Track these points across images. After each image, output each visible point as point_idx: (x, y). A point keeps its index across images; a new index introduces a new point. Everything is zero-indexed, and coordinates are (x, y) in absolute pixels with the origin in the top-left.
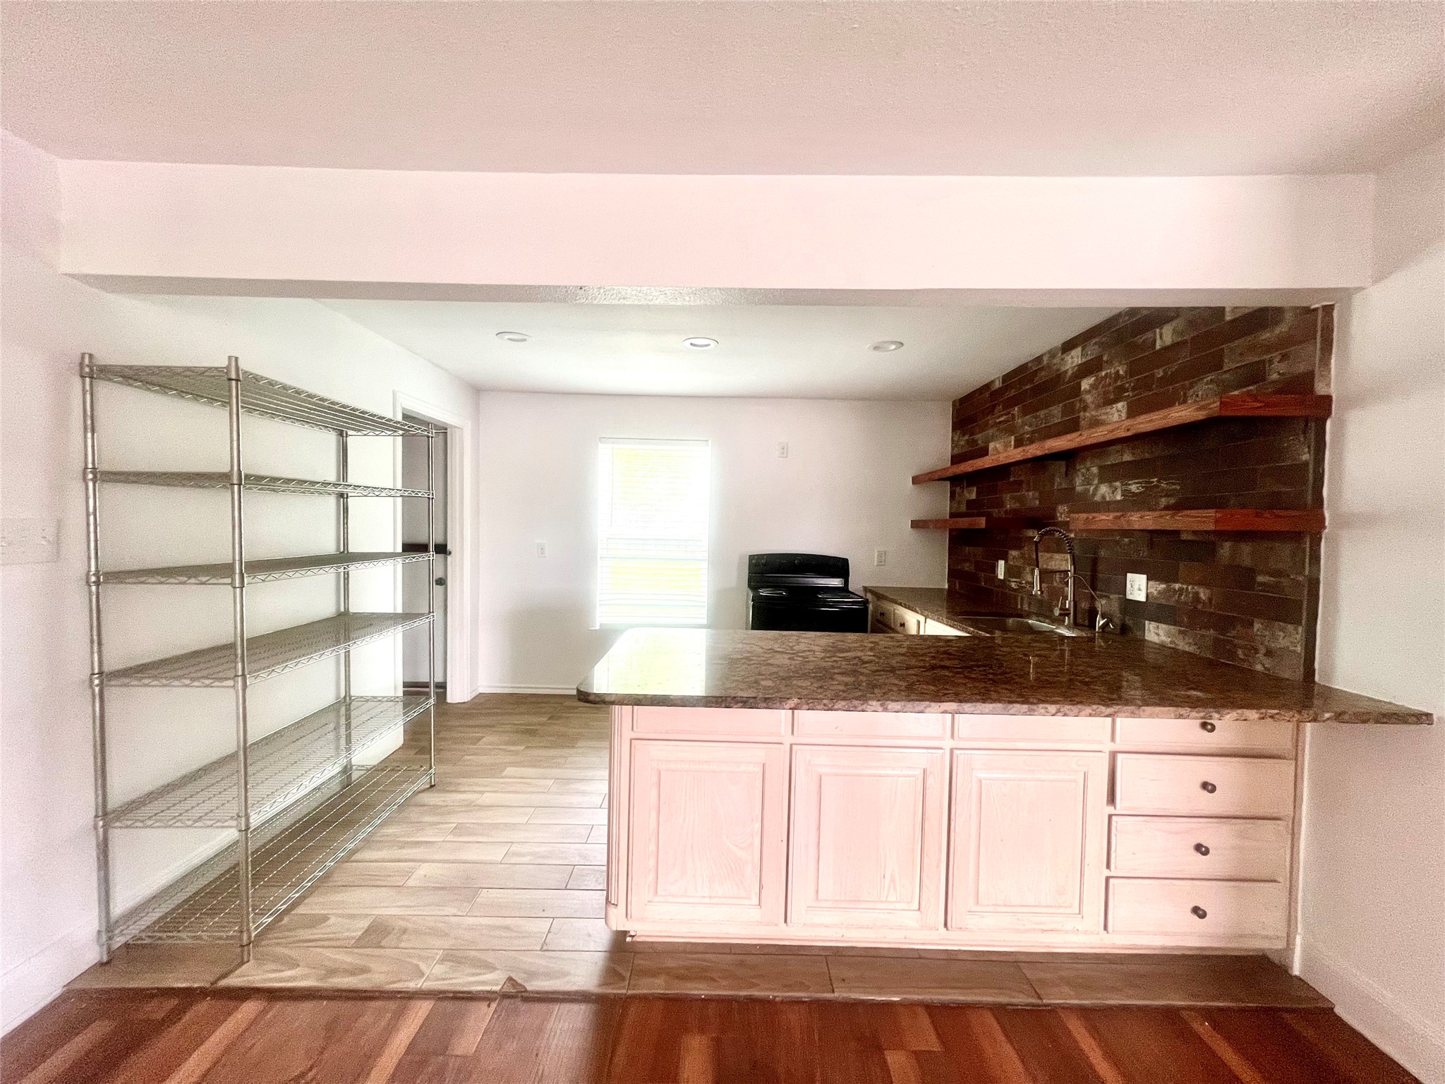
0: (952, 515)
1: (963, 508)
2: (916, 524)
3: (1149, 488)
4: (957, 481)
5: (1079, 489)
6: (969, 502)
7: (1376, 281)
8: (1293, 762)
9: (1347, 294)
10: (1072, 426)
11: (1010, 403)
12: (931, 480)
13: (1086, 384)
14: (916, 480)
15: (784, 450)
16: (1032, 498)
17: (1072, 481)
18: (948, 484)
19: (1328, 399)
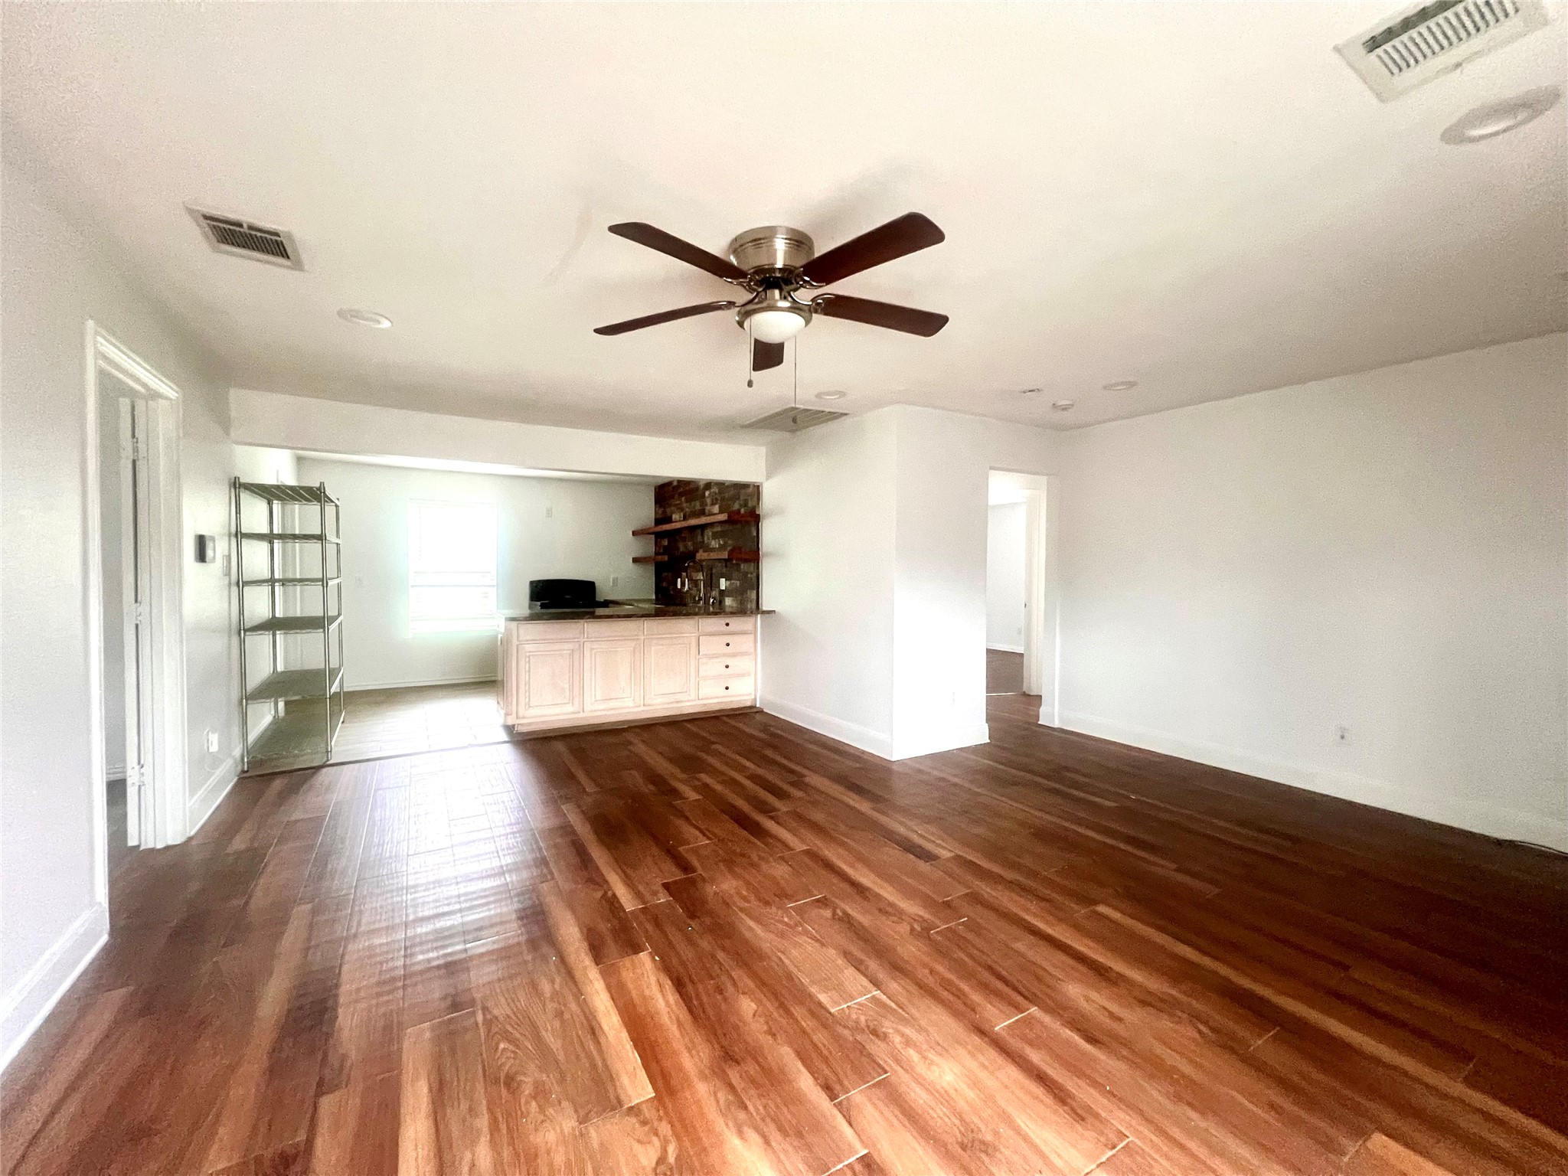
0: (657, 554)
1: (662, 551)
2: (635, 560)
3: (725, 543)
4: (659, 536)
5: (706, 542)
6: (665, 547)
7: (767, 479)
8: (752, 636)
9: (762, 483)
10: (702, 513)
11: (681, 495)
12: (643, 534)
13: (707, 493)
14: (634, 533)
15: (549, 512)
16: (690, 545)
17: (703, 538)
18: (653, 536)
19: (759, 515)
